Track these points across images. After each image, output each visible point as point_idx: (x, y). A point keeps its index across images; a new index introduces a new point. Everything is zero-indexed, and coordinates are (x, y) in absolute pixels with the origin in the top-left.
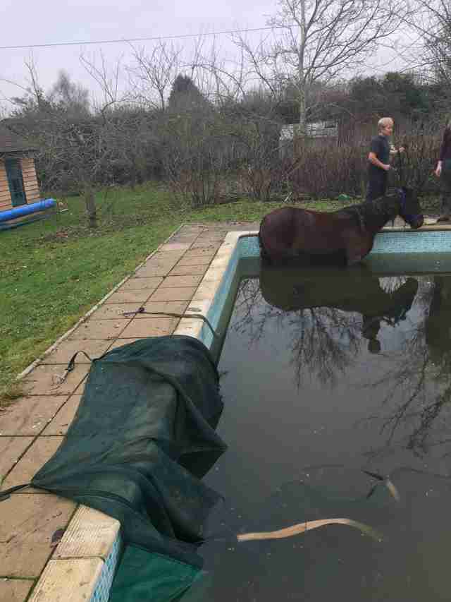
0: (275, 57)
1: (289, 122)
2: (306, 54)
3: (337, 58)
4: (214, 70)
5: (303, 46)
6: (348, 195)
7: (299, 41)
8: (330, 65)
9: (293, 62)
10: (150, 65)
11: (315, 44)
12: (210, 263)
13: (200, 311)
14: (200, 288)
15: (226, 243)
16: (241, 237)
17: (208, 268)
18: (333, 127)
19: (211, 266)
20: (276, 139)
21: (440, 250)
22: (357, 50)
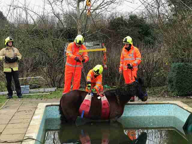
4: (26, 9)
6: (108, 86)
8: (96, 9)
9: (73, 5)
12: (32, 118)
13: (32, 137)
14: (29, 128)
15: (38, 108)
16: (47, 106)
17: (31, 120)
18: (98, 45)
19: (32, 119)
20: (62, 51)
21: (157, 115)
22: (112, 2)
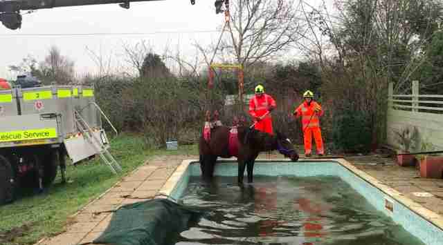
0: (222, 50)
1: (231, 93)
2: (243, 49)
3: (264, 53)
5: (241, 43)
7: (238, 41)
8: (260, 57)
10: (133, 53)
11: (249, 43)
15: (182, 165)
16: (191, 163)
20: (222, 104)
22: (278, 48)
